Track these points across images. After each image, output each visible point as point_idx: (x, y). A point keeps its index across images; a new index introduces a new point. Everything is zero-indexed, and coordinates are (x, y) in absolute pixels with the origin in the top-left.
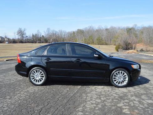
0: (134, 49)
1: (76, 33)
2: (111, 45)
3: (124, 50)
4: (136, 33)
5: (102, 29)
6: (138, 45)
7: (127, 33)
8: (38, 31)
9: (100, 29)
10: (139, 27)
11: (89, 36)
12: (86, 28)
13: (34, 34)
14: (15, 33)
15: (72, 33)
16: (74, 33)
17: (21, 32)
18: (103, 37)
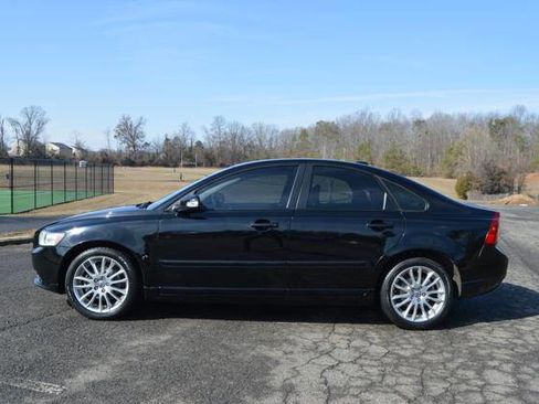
0: (519, 191)
1: (311, 134)
2: (435, 175)
3: (486, 195)
4: (523, 135)
5: (402, 120)
6: (530, 176)
7: (492, 134)
8: (184, 125)
9: (396, 123)
10: (533, 116)
11: (357, 147)
12: (349, 117)
13: (171, 137)
14: (108, 133)
15: (299, 133)
16: (304, 132)
17: (128, 131)
18: (408, 150)
